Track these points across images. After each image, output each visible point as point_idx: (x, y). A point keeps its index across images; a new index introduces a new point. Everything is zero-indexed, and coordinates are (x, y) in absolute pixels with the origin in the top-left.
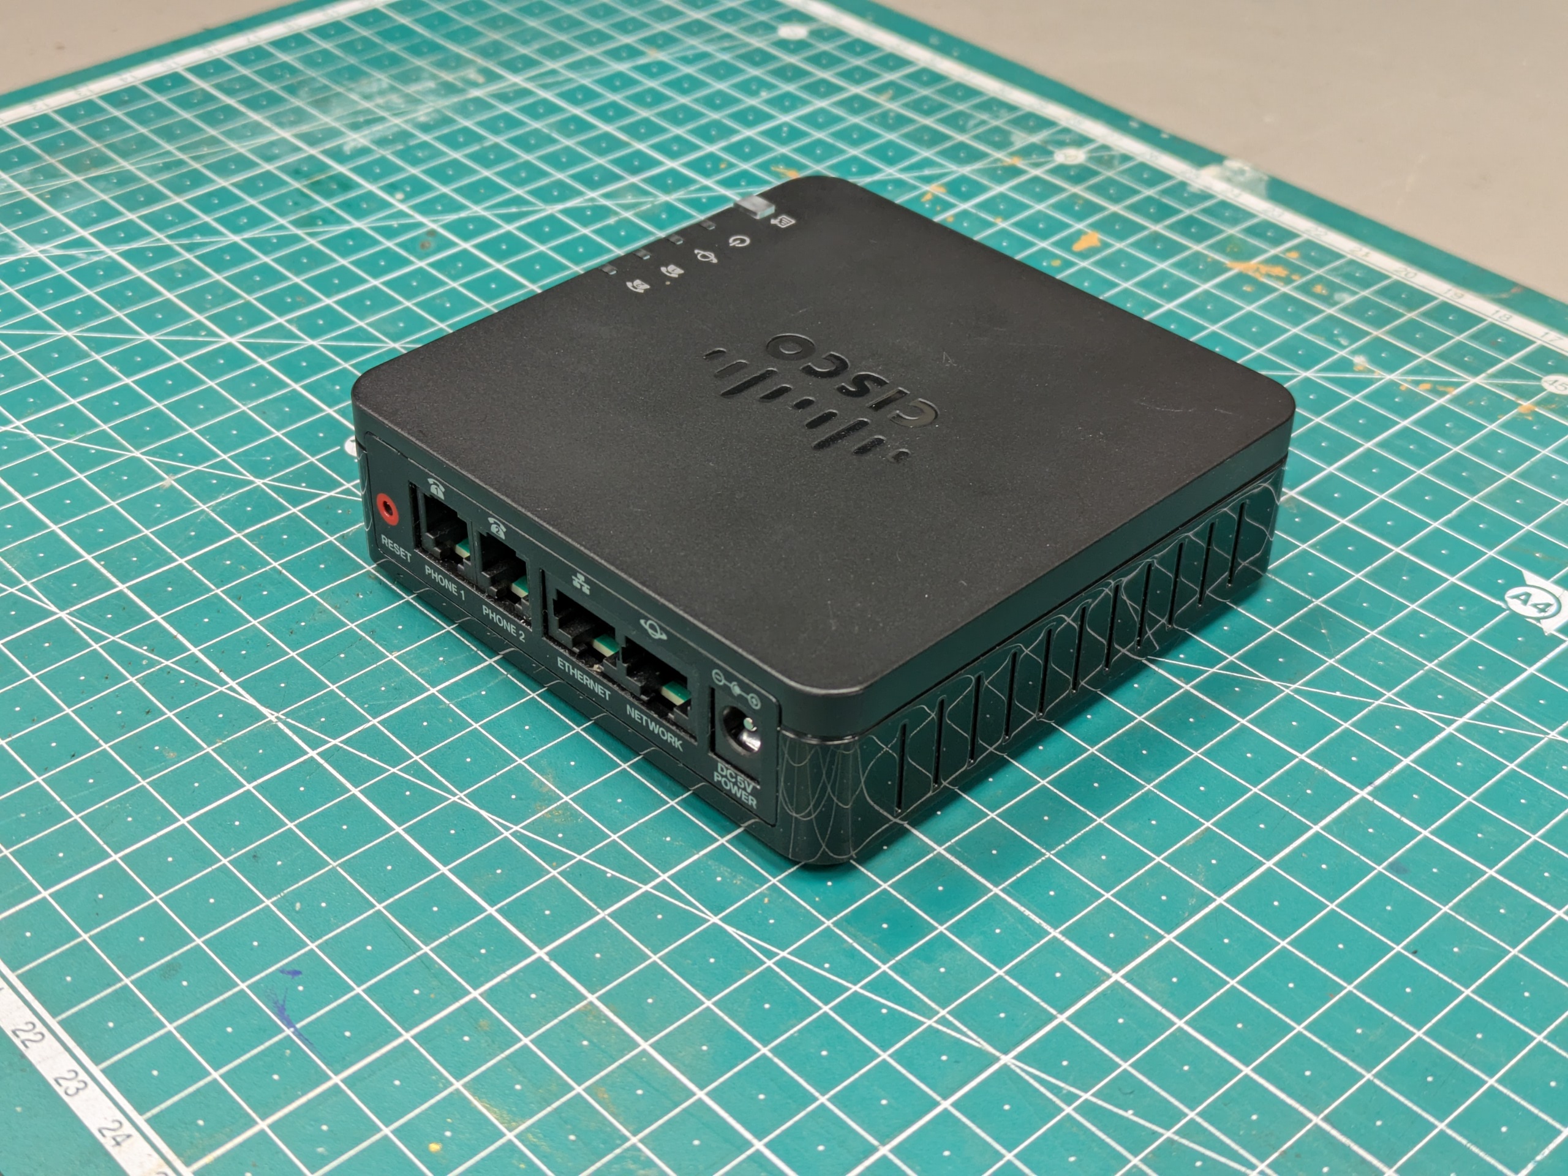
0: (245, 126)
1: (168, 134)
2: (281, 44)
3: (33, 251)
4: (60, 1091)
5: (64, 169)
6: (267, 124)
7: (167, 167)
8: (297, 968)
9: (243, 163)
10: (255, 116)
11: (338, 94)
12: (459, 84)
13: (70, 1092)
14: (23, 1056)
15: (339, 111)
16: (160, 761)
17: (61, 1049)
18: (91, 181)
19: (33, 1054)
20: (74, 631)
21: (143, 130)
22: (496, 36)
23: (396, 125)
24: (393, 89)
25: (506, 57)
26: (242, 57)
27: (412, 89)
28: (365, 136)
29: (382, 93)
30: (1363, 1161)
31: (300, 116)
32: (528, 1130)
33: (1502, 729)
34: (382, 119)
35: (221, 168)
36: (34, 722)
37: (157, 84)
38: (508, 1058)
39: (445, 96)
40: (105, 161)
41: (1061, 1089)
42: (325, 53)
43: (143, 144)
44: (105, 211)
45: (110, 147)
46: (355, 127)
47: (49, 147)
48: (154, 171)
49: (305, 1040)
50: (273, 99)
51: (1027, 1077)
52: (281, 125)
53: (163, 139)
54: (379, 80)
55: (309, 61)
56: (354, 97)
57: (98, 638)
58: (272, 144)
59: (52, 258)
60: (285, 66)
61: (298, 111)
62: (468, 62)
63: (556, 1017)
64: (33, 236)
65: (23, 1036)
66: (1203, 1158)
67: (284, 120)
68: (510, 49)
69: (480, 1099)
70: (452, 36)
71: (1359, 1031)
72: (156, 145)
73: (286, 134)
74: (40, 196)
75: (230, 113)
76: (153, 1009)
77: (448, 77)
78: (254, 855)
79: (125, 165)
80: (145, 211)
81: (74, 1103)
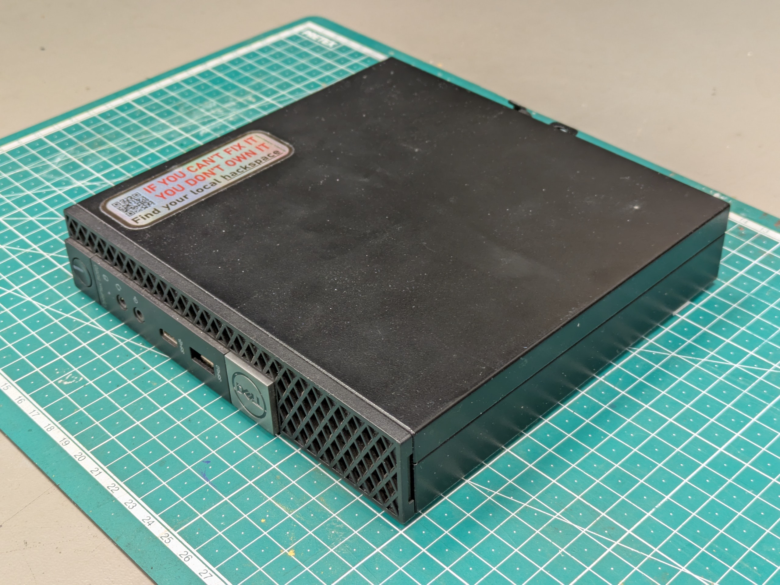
0: (159, 125)
1: (127, 130)
2: (171, 88)
3: (79, 184)
4: (127, 507)
5: (87, 148)
6: (168, 124)
7: (129, 145)
8: (209, 460)
9: (159, 142)
10: (163, 121)
11: (196, 110)
12: (245, 103)
13: (130, 507)
14: (112, 496)
15: (197, 117)
16: (151, 387)
17: (126, 493)
18: (99, 152)
19: (116, 495)
20: (112, 339)
21: (117, 129)
22: (259, 80)
23: (220, 122)
24: (218, 106)
25: (264, 90)
26: (155, 94)
27: (226, 106)
28: (208, 128)
29: (214, 108)
30: (594, 510)
31: (181, 120)
32: (296, 513)
33: (654, 352)
34: (214, 120)
35: (151, 144)
36: (102, 374)
37: (121, 108)
38: (287, 488)
39: (240, 108)
40: (103, 143)
41: (487, 490)
42: (189, 91)
43: (118, 135)
44: (106, 166)
45: (105, 137)
46: (204, 124)
47: (80, 138)
48: (124, 147)
49: (214, 486)
50: (169, 113)
51: (475, 487)
52: (173, 124)
53: (126, 132)
54: (212, 102)
55: (182, 95)
56: (202, 110)
57: (122, 341)
58: (171, 133)
59: (87, 186)
60: (173, 98)
61: (180, 118)
62: (248, 93)
63: (304, 473)
64: (78, 177)
65: (111, 488)
66: (537, 512)
67: (175, 122)
68: (265, 86)
69: (278, 503)
70: (241, 81)
71: (595, 465)
72: (123, 136)
73: (176, 128)
74: (79, 160)
75: (152, 120)
76: (158, 477)
77: (240, 100)
78: (189, 420)
79: (112, 145)
80: (122, 165)
81: (132, 511)
